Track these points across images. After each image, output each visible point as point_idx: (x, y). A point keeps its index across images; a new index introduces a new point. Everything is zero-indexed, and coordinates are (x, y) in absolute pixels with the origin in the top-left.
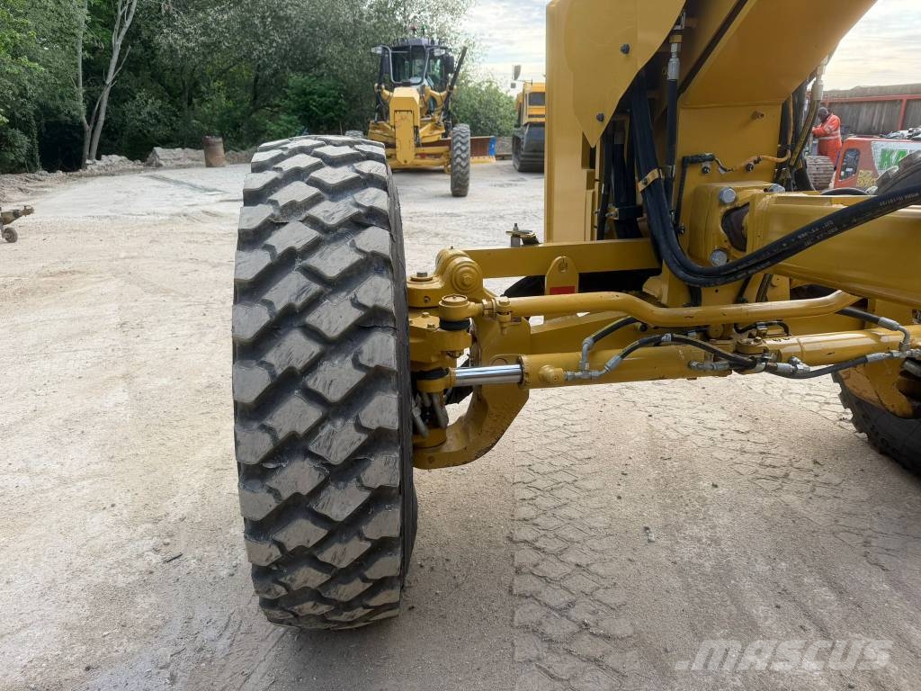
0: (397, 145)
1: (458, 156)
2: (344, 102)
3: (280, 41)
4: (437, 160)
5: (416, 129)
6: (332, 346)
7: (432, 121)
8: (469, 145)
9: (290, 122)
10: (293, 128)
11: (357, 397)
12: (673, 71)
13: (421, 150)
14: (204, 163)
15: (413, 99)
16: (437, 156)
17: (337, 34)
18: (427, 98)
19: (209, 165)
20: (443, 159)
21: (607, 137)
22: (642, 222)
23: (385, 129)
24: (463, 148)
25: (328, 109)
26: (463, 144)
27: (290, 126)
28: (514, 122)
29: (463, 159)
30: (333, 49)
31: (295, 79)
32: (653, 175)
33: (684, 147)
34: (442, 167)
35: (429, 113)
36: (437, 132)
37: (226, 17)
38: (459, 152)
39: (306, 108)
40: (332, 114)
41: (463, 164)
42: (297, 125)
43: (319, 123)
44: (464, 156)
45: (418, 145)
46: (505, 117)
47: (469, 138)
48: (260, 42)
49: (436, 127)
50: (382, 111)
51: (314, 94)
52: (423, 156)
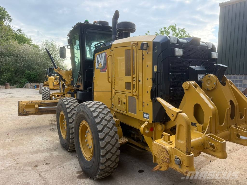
0: (50, 85)
2: (38, 76)
3: (24, 64)
4: (57, 88)
5: (53, 83)
6: (47, 95)
7: (57, 81)
9: (25, 80)
10: (26, 81)
11: (48, 97)
13: (54, 86)
14: (5, 88)
15: (53, 78)
16: (57, 87)
17: (37, 64)
18: (55, 77)
19: (6, 89)
20: (58, 87)
23: (47, 82)
25: (34, 78)
27: (25, 81)
30: (36, 67)
31: (27, 72)
34: (58, 89)
35: (56, 80)
36: (57, 83)
37: (11, 59)
39: (29, 77)
40: (35, 79)
42: (27, 81)
43: (32, 80)
45: (53, 85)
48: (19, 64)
49: (57, 82)
50: (47, 79)
51: (31, 75)
52: (54, 87)
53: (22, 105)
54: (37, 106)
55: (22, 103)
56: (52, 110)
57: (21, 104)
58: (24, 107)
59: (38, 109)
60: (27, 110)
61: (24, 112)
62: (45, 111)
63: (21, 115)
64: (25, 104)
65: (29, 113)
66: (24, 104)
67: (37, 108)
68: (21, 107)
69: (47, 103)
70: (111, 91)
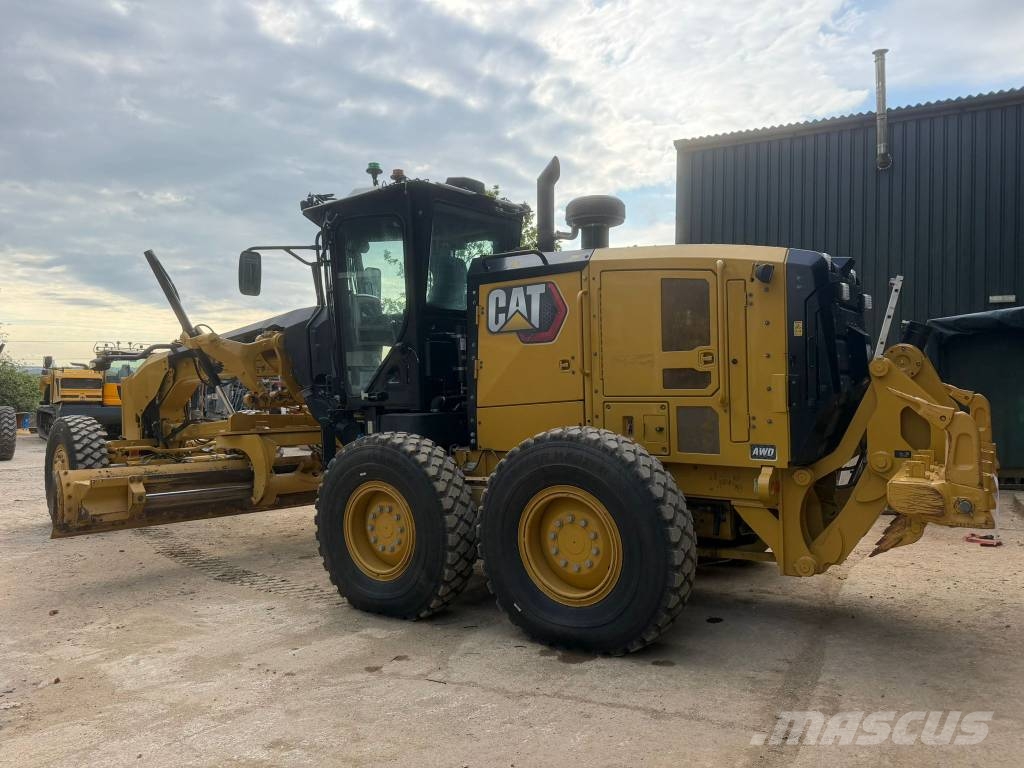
1: (5, 428)
8: (15, 419)
12: (157, 402)
21: (143, 415)
22: (154, 435)
24: (10, 421)
26: (10, 419)
28: (42, 399)
29: (11, 430)
32: (155, 423)
33: (161, 417)
38: (6, 425)
41: (11, 434)
44: (11, 428)
46: (25, 394)
47: (14, 414)
53: (71, 488)
54: (138, 489)
55: (70, 481)
56: (195, 505)
57: (68, 485)
58: (82, 495)
59: (144, 501)
60: (93, 509)
61: (81, 518)
62: (167, 509)
63: (68, 531)
64: (87, 483)
65: (105, 519)
66: (77, 482)
67: (140, 498)
68: (70, 497)
69: (175, 476)
70: (584, 400)
